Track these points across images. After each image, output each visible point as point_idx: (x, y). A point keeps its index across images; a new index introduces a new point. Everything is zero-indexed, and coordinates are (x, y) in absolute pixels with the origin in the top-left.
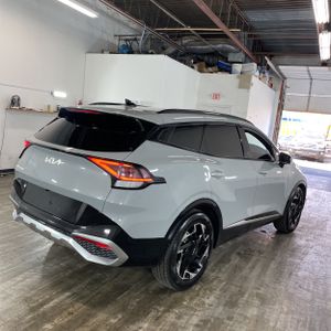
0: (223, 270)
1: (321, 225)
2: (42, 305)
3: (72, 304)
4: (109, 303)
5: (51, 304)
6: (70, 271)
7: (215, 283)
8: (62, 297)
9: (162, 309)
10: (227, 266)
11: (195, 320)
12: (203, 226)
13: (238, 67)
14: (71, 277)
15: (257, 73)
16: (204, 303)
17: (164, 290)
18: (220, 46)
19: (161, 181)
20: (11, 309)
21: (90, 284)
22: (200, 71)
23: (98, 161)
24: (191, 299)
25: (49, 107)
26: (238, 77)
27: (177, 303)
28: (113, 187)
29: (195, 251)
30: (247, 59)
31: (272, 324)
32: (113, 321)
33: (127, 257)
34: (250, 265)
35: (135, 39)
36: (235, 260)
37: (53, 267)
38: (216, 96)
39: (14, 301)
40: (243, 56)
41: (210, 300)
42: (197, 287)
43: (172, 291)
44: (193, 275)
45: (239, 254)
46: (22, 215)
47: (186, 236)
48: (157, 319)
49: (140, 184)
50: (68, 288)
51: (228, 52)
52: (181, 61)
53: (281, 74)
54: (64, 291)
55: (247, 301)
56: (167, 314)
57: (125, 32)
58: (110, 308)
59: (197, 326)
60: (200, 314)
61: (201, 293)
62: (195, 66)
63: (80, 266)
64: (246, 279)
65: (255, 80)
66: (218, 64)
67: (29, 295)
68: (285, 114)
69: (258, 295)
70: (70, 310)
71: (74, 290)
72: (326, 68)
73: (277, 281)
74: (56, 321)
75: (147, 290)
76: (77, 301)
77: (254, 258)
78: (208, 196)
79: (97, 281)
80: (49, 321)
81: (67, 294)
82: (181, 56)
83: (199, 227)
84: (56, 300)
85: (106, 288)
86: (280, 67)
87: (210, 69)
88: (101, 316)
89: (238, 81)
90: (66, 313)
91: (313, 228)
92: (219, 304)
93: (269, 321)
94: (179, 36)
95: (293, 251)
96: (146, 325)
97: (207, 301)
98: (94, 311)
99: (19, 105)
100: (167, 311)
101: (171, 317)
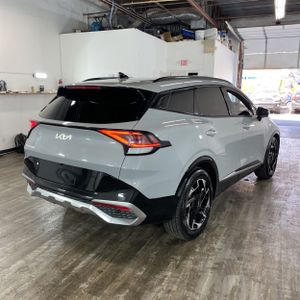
0: (221, 217)
1: (293, 168)
2: (72, 267)
3: (99, 264)
4: (130, 259)
5: (80, 266)
6: (88, 235)
7: (218, 229)
8: (88, 259)
9: (179, 258)
10: (224, 213)
11: (210, 264)
12: (204, 181)
13: (200, 34)
14: (90, 240)
15: (219, 37)
16: (214, 249)
17: (176, 241)
18: (182, 15)
19: (167, 144)
20: (45, 274)
21: (109, 244)
22: (167, 40)
23: (109, 133)
24: (202, 246)
25: (32, 88)
26: (203, 43)
27: (190, 251)
28: (126, 155)
29: (199, 204)
30: (208, 25)
31: (277, 259)
32: (140, 273)
33: (145, 216)
34: (244, 210)
35: (105, 16)
36: (229, 208)
37: (71, 233)
38: (184, 63)
39: (47, 267)
40: (204, 22)
41: (218, 245)
42: (203, 235)
43: (183, 241)
44: (199, 225)
45: (231, 202)
46: (39, 190)
47: (192, 191)
48: (178, 267)
49: (150, 149)
50: (92, 250)
51: (190, 19)
52: (148, 32)
53: (239, 36)
54: (88, 253)
55: (250, 242)
56: (185, 262)
57: (93, 10)
58: (134, 263)
59: (213, 268)
60: (213, 258)
61: (209, 240)
62: (162, 36)
63: (96, 229)
64: (243, 223)
65: (218, 44)
66: (182, 32)
67: (58, 260)
68: (245, 73)
69: (258, 236)
70: (99, 268)
71: (97, 251)
72: (280, 27)
73: (271, 221)
74: (89, 280)
75: (161, 242)
76: (103, 260)
77: (245, 205)
78: (207, 153)
79: (115, 240)
80: (84, 281)
81: (92, 255)
82: (147, 28)
83: (201, 182)
84: (83, 262)
85: (124, 246)
86: (239, 30)
87: (176, 38)
88: (128, 271)
89: (202, 46)
90: (96, 272)
91: (287, 172)
92: (226, 248)
93: (273, 257)
94: (144, 10)
95: (277, 194)
96: (169, 274)
97: (216, 246)
98: (120, 267)
99: (5, 89)
100: (184, 259)
101: (189, 264)
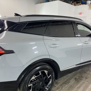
13: (89, 2)
19: (12, 52)
62: (73, 4)
66: (81, 2)
87: (78, 4)
